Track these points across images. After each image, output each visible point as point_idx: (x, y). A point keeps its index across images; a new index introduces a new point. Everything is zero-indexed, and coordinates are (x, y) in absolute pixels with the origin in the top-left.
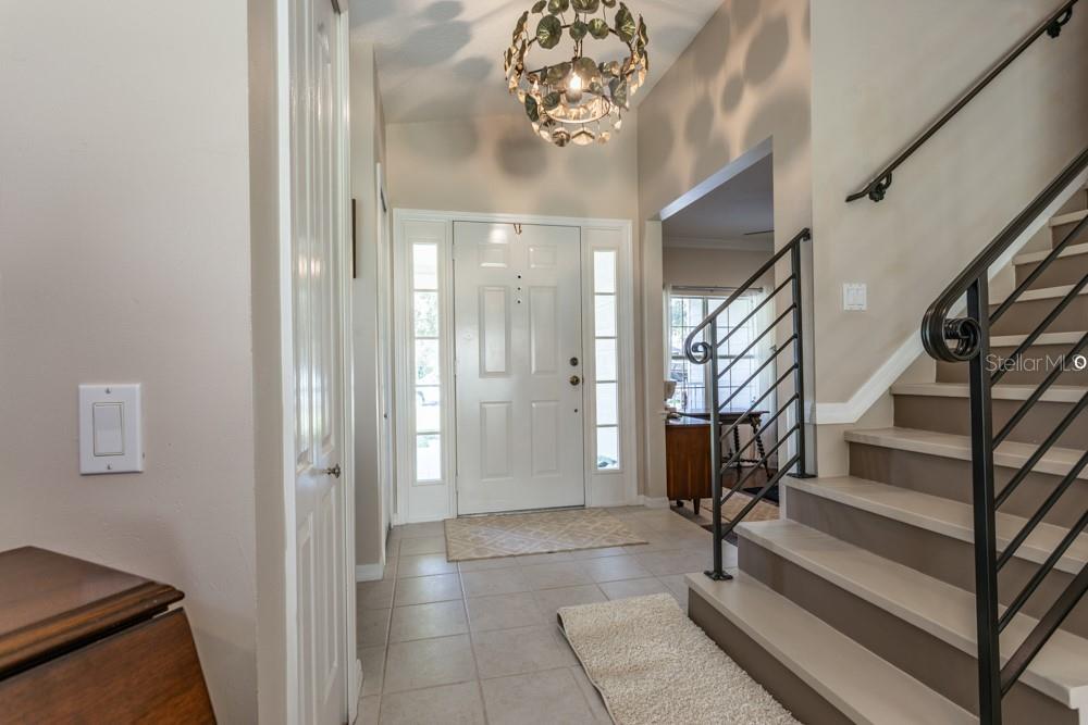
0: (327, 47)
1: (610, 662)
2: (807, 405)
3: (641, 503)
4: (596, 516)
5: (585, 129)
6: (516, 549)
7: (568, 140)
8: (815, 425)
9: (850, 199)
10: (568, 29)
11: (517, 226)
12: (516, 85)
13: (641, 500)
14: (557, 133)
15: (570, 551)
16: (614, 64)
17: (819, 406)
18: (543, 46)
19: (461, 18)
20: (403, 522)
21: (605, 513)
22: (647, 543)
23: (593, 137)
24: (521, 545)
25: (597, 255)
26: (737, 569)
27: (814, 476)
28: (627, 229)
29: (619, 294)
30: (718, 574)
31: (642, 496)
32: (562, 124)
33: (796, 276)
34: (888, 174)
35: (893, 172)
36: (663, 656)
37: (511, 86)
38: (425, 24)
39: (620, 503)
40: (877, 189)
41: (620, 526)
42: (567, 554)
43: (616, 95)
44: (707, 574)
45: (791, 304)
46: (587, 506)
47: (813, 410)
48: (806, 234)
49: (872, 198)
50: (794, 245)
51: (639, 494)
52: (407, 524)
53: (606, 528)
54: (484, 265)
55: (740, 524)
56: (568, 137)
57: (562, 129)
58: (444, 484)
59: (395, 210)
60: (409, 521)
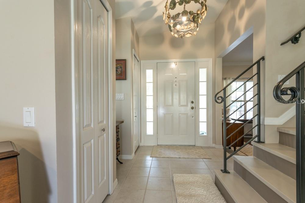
0: (103, 21)
1: (183, 192)
2: (261, 118)
3: (214, 146)
4: (198, 149)
5: (189, 32)
6: (170, 156)
7: (184, 36)
8: (265, 125)
9: (282, 44)
10: (178, 3)
11: (175, 63)
12: (167, 22)
13: (214, 145)
14: (181, 34)
15: (185, 158)
16: (198, 10)
17: (266, 119)
18: (171, 9)
19: (153, 5)
20: (143, 145)
21: (201, 148)
22: (211, 159)
23: (191, 34)
24: (172, 155)
25: (200, 70)
26: (233, 170)
27: (264, 143)
28: (210, 61)
29: (208, 81)
30: (225, 171)
31: (214, 144)
32: (182, 32)
33: (258, 73)
34: (299, 33)
35: (301, 32)
36: (201, 193)
37: (166, 22)
38: (143, 9)
39: (207, 146)
40: (295, 39)
41: (204, 153)
42: (185, 159)
43: (195, 20)
44: (222, 170)
45: (257, 83)
46: (196, 146)
47: (264, 120)
48: (263, 58)
49: (293, 42)
50: (258, 62)
51: (213, 143)
52: (144, 146)
53: (199, 153)
54: (166, 75)
55: (233, 156)
56: (184, 35)
57: (182, 33)
58: (154, 136)
59: (141, 61)
60: (145, 145)
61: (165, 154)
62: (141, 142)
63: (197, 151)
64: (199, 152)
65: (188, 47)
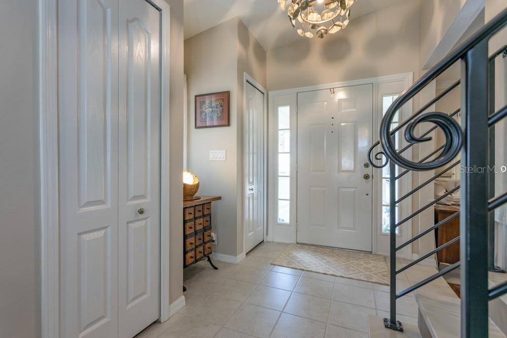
3: (414, 259)
7: (326, 33)
11: (332, 90)
15: (335, 276)
20: (271, 241)
30: (393, 324)
32: (321, 25)
41: (383, 271)
44: (385, 321)
48: (505, 49)
56: (326, 31)
57: (322, 27)
58: (290, 226)
59: (270, 92)
60: (274, 241)
61: (301, 262)
62: (267, 235)
63: (369, 266)
64: (372, 266)
65: (358, 54)
